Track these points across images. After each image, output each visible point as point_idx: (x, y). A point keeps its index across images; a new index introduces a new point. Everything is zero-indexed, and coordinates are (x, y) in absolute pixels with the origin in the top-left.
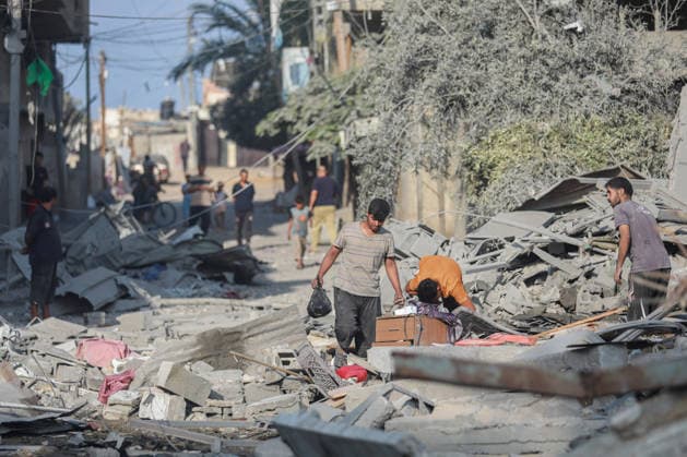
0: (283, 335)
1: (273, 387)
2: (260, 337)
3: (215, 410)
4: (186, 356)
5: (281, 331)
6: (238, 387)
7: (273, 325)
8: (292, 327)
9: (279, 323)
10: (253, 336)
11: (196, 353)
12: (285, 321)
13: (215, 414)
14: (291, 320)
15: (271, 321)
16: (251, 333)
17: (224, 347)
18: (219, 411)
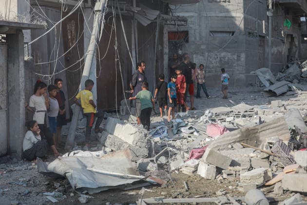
0: (278, 130)
1: (265, 160)
2: (268, 131)
3: (232, 172)
4: (232, 140)
5: (277, 129)
6: (248, 159)
7: (272, 126)
8: (282, 127)
9: (275, 125)
10: (264, 131)
11: (237, 139)
12: (279, 124)
13: (232, 174)
14: (282, 123)
15: (271, 124)
16: (262, 129)
17: (251, 135)
18: (234, 173)
